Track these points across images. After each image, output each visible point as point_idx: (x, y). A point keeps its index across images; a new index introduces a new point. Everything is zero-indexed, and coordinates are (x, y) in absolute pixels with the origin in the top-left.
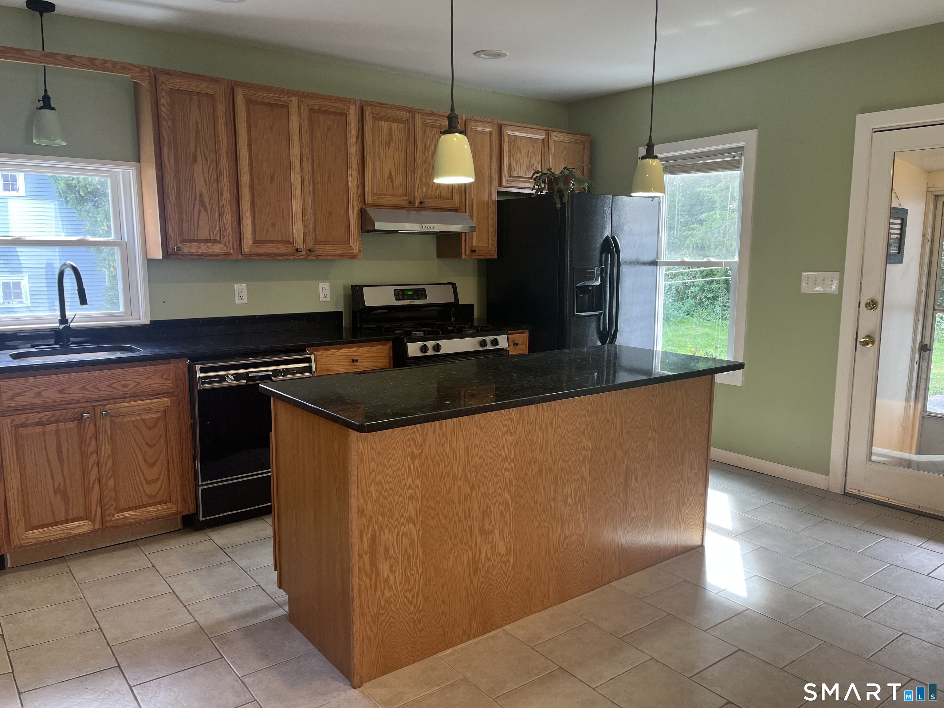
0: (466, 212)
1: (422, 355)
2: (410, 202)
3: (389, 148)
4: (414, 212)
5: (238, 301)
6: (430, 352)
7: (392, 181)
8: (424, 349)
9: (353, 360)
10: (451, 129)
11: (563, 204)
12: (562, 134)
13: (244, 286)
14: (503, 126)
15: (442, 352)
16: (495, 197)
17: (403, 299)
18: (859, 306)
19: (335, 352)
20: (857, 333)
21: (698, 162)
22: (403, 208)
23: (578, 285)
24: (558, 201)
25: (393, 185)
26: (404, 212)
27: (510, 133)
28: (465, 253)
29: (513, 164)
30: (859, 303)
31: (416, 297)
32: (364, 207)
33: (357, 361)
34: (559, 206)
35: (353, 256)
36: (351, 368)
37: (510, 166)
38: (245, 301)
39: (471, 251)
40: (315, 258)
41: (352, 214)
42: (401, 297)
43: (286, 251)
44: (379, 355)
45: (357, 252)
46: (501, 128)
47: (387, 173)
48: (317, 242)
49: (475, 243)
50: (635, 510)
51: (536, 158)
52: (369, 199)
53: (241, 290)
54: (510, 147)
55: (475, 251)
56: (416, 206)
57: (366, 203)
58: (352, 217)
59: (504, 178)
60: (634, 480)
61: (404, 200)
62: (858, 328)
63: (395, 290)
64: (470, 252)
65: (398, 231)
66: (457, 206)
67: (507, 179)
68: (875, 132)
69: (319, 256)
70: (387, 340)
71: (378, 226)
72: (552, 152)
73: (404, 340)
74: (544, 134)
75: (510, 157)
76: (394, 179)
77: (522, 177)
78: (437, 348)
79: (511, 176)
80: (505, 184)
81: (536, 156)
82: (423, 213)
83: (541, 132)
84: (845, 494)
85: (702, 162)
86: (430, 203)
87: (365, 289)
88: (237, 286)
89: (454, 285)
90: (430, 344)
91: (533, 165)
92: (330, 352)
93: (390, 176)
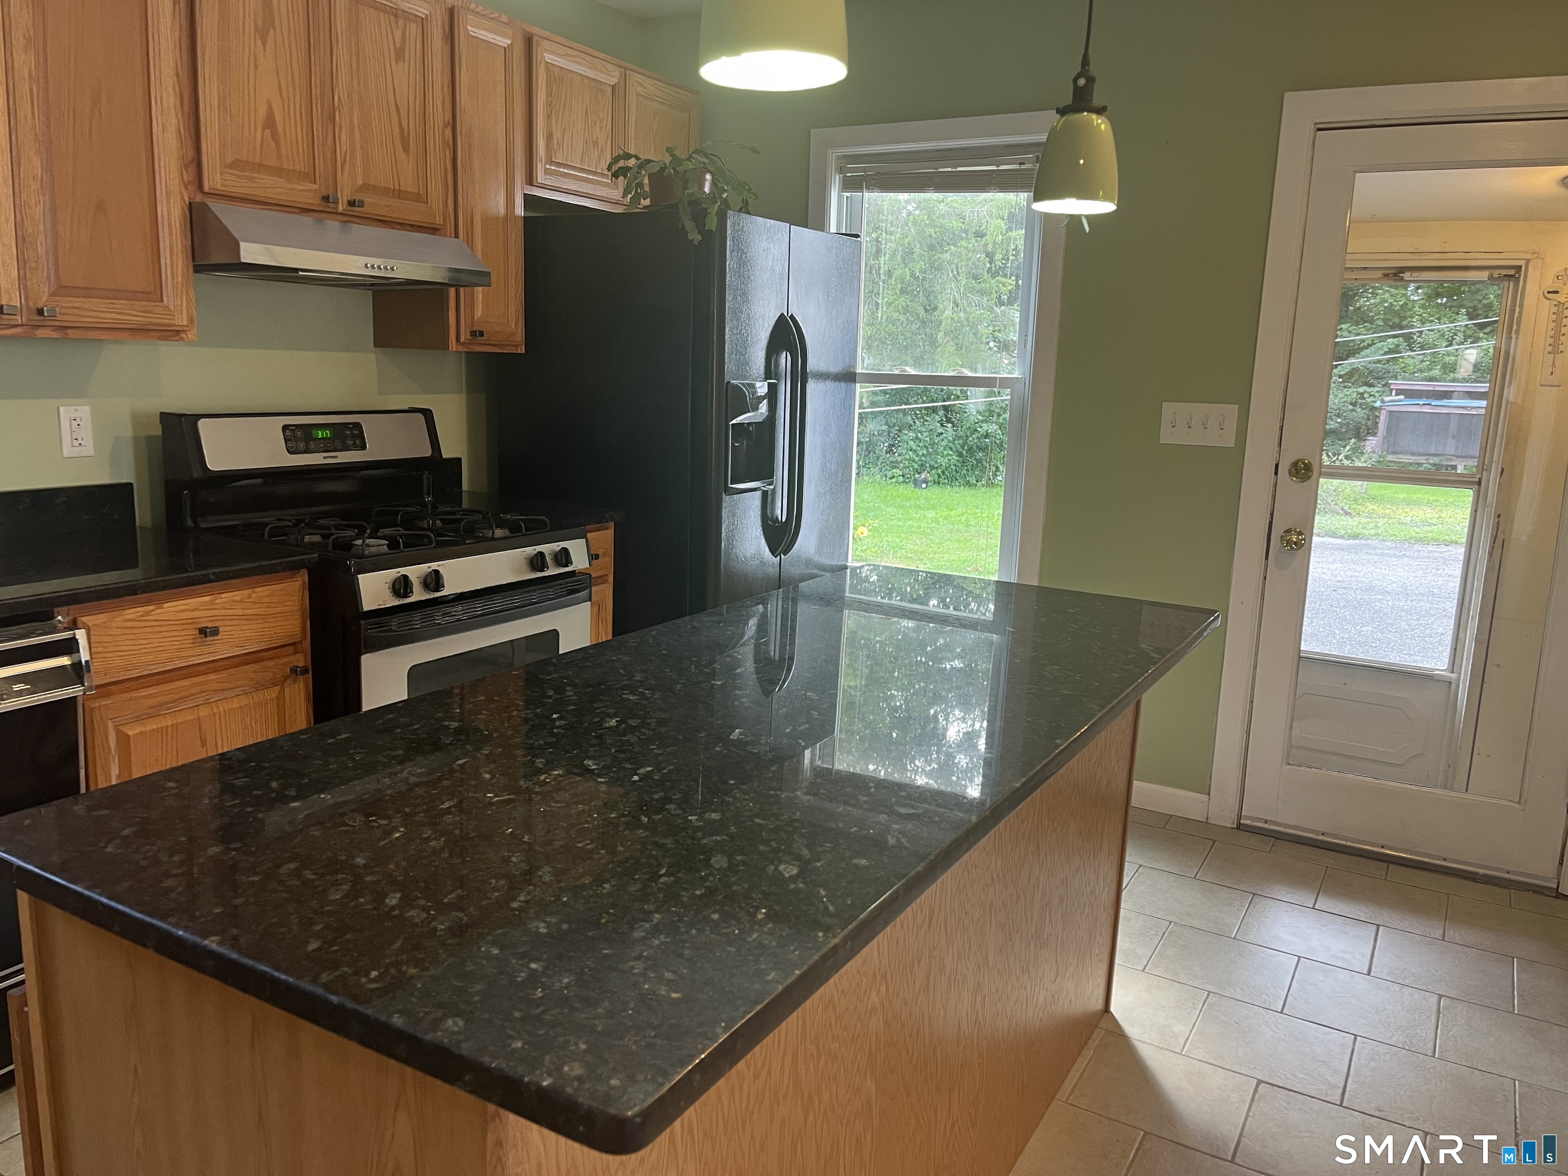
0: (457, 236)
1: (396, 602)
2: (326, 199)
3: (264, 43)
4: (333, 225)
6: (418, 595)
7: (275, 137)
8: (402, 587)
9: (203, 632)
11: (707, 235)
12: (652, 82)
14: (535, 39)
15: (449, 590)
16: (520, 210)
17: (306, 451)
18: (1276, 473)
19: (148, 613)
20: (1271, 523)
21: (940, 170)
22: (305, 211)
23: (734, 422)
24: (689, 225)
25: (278, 144)
26: (308, 219)
27: (549, 58)
28: (458, 339)
29: (557, 135)
30: (1277, 466)
31: (338, 444)
32: (199, 198)
33: (215, 632)
34: (695, 237)
35: (173, 334)
36: (198, 651)
37: (549, 137)
39: (473, 334)
40: (56, 335)
41: (165, 213)
42: (302, 445)
44: (275, 611)
45: (185, 323)
46: (528, 42)
47: (262, 112)
48: (58, 286)
49: (479, 312)
51: (601, 128)
52: (214, 179)
54: (549, 94)
55: (482, 334)
56: (340, 209)
57: (206, 189)
58: (166, 222)
59: (539, 165)
61: (309, 191)
62: (1272, 515)
63: (285, 428)
64: (469, 337)
65: (297, 270)
66: (439, 221)
67: (545, 168)
68: (1319, 130)
69: (70, 331)
70: (294, 568)
71: (250, 253)
72: (633, 119)
73: (349, 567)
74: (617, 74)
75: (549, 117)
76: (280, 129)
77: (574, 168)
78: (434, 581)
79: (552, 163)
80: (541, 178)
81: (601, 122)
82: (358, 229)
83: (610, 67)
84: (1240, 827)
85: (950, 169)
86: (374, 205)
87: (202, 424)
89: (427, 414)
90: (415, 572)
91: (596, 143)
92: (132, 613)
93: (270, 122)
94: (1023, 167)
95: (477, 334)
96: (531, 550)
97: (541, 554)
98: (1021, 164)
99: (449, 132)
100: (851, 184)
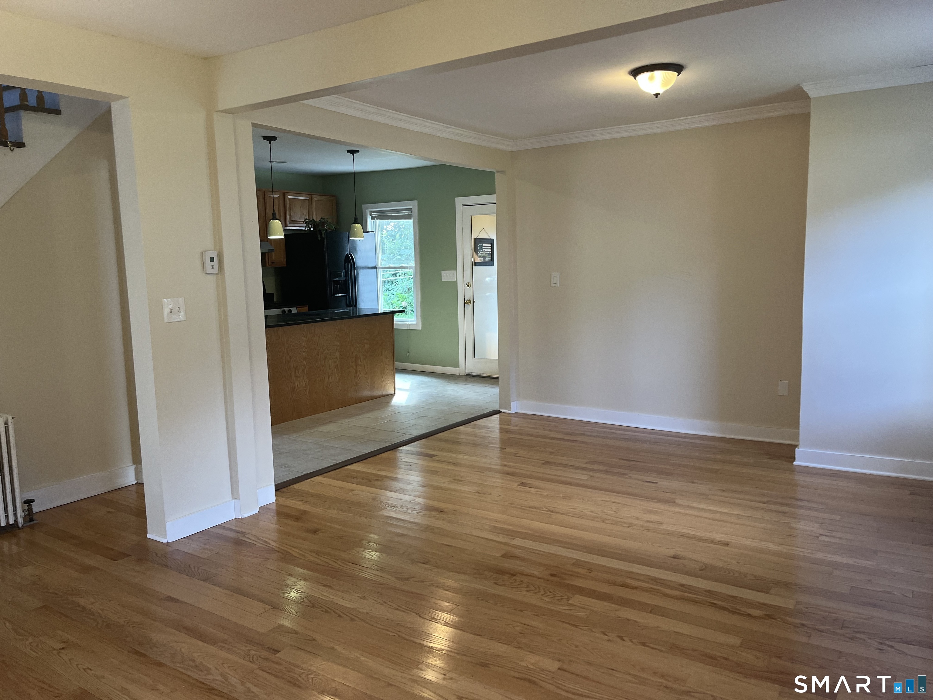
0: (267, 241)
11: (322, 238)
12: (320, 196)
14: (285, 194)
18: (464, 286)
20: (464, 298)
23: (333, 280)
24: (319, 236)
27: (289, 197)
28: (268, 264)
49: (273, 258)
50: (361, 374)
59: (288, 222)
60: (359, 361)
64: (271, 263)
68: (463, 206)
72: (314, 206)
74: (309, 197)
75: (290, 210)
77: (298, 221)
81: (305, 209)
83: (307, 195)
84: (466, 375)
91: (304, 214)
94: (409, 214)
95: (273, 263)
96: (282, 309)
97: (284, 310)
98: (409, 213)
99: (265, 218)
100: (373, 218)
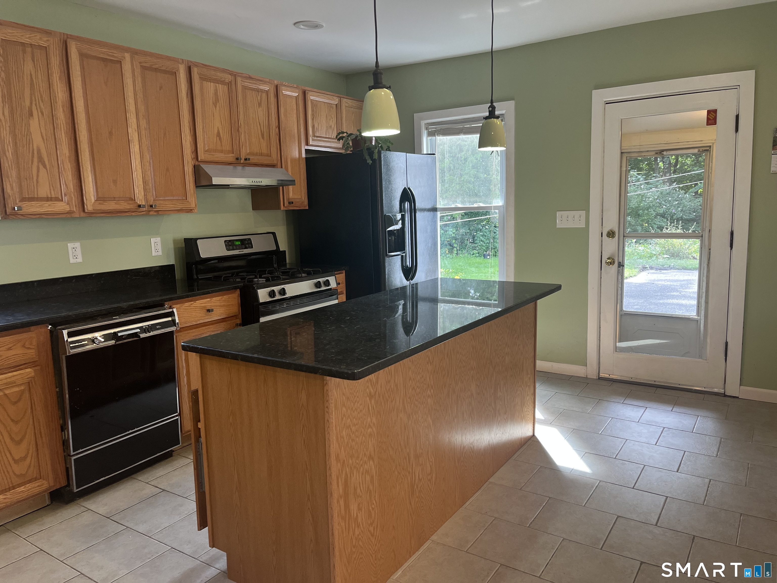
0: (282, 167)
1: (271, 299)
2: (237, 159)
3: (216, 107)
4: (239, 168)
5: (72, 261)
6: (278, 297)
7: (220, 139)
8: (272, 294)
9: (209, 311)
10: (378, 85)
11: (374, 161)
12: (351, 101)
13: (77, 245)
14: (307, 91)
15: (288, 295)
16: (304, 155)
17: (233, 250)
18: (602, 236)
19: (192, 304)
20: (601, 256)
21: (465, 126)
22: (230, 164)
23: (388, 229)
24: (367, 157)
25: (221, 142)
26: (231, 167)
27: (312, 98)
28: (284, 205)
29: (316, 126)
30: (602, 233)
31: (243, 246)
32: (197, 164)
33: (212, 310)
34: (370, 162)
35: (190, 211)
36: (207, 317)
37: (313, 127)
38: (80, 260)
39: (290, 203)
40: (155, 214)
41: (187, 170)
42: (231, 247)
43: (129, 207)
44: (230, 304)
45: (194, 207)
46: (304, 93)
47: (216, 131)
48: (156, 197)
49: (291, 195)
51: (332, 121)
52: (201, 156)
53: (75, 249)
54: (313, 111)
55: (292, 203)
56: (242, 162)
57: (199, 160)
58: (187, 173)
59: (310, 138)
61: (231, 157)
62: (602, 253)
63: (225, 241)
64: (288, 204)
65: (229, 185)
66: (275, 162)
67: (313, 139)
68: (607, 103)
69: (159, 212)
70: (235, 288)
71: (216, 181)
72: (344, 116)
73: (254, 287)
74: (337, 100)
75: (313, 119)
76: (222, 136)
77: (323, 137)
78: (283, 292)
79: (315, 136)
80: (311, 142)
81: (332, 118)
82: (248, 169)
83: (335, 98)
84: (600, 378)
85: (469, 126)
86: (254, 159)
87: (199, 241)
88: (70, 245)
89: (274, 234)
90: (276, 289)
91: (331, 127)
92: (187, 304)
93: (218, 135)
96: (315, 281)
97: (319, 282)
99: (277, 130)
100: (431, 134)
